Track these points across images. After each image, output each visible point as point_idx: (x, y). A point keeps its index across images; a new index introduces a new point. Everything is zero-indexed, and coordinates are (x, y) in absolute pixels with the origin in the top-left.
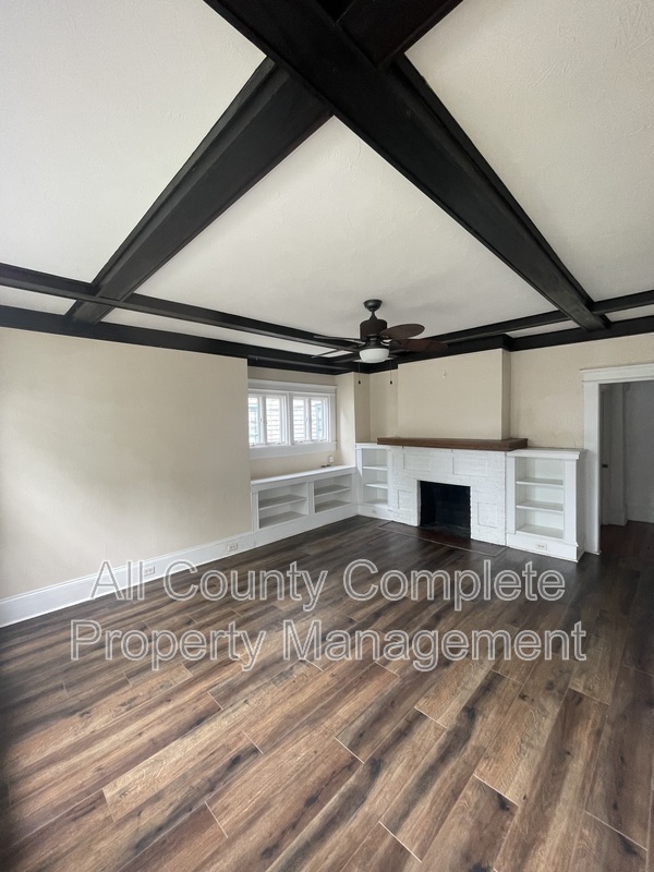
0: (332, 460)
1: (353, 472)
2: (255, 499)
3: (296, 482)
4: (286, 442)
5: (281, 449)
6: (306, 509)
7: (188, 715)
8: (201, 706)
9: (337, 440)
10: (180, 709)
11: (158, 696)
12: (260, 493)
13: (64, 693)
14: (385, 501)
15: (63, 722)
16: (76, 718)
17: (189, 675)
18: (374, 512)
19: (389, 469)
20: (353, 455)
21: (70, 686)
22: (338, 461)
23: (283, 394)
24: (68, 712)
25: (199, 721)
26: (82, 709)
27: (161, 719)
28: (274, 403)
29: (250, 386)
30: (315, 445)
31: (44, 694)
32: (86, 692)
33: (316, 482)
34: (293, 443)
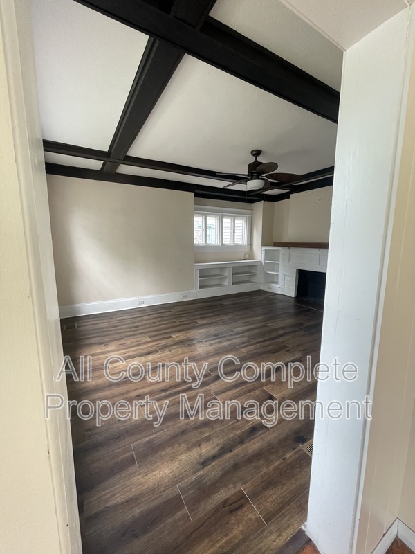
0: (247, 256)
1: (259, 264)
2: (197, 274)
3: (222, 266)
4: (218, 243)
5: (215, 247)
6: (227, 282)
7: (145, 351)
8: (151, 349)
9: (251, 245)
10: (142, 349)
11: (135, 344)
12: (200, 270)
13: (100, 338)
14: (277, 283)
15: (97, 346)
16: (102, 346)
17: (149, 340)
18: (270, 288)
19: (281, 262)
20: (259, 253)
21: (101, 337)
22: (251, 256)
23: (218, 215)
24: (100, 344)
25: (149, 353)
26: (106, 343)
27: (134, 351)
28: (212, 221)
29: (196, 209)
30: (237, 246)
31: (92, 337)
32: (107, 339)
33: (233, 267)
34: (222, 244)
